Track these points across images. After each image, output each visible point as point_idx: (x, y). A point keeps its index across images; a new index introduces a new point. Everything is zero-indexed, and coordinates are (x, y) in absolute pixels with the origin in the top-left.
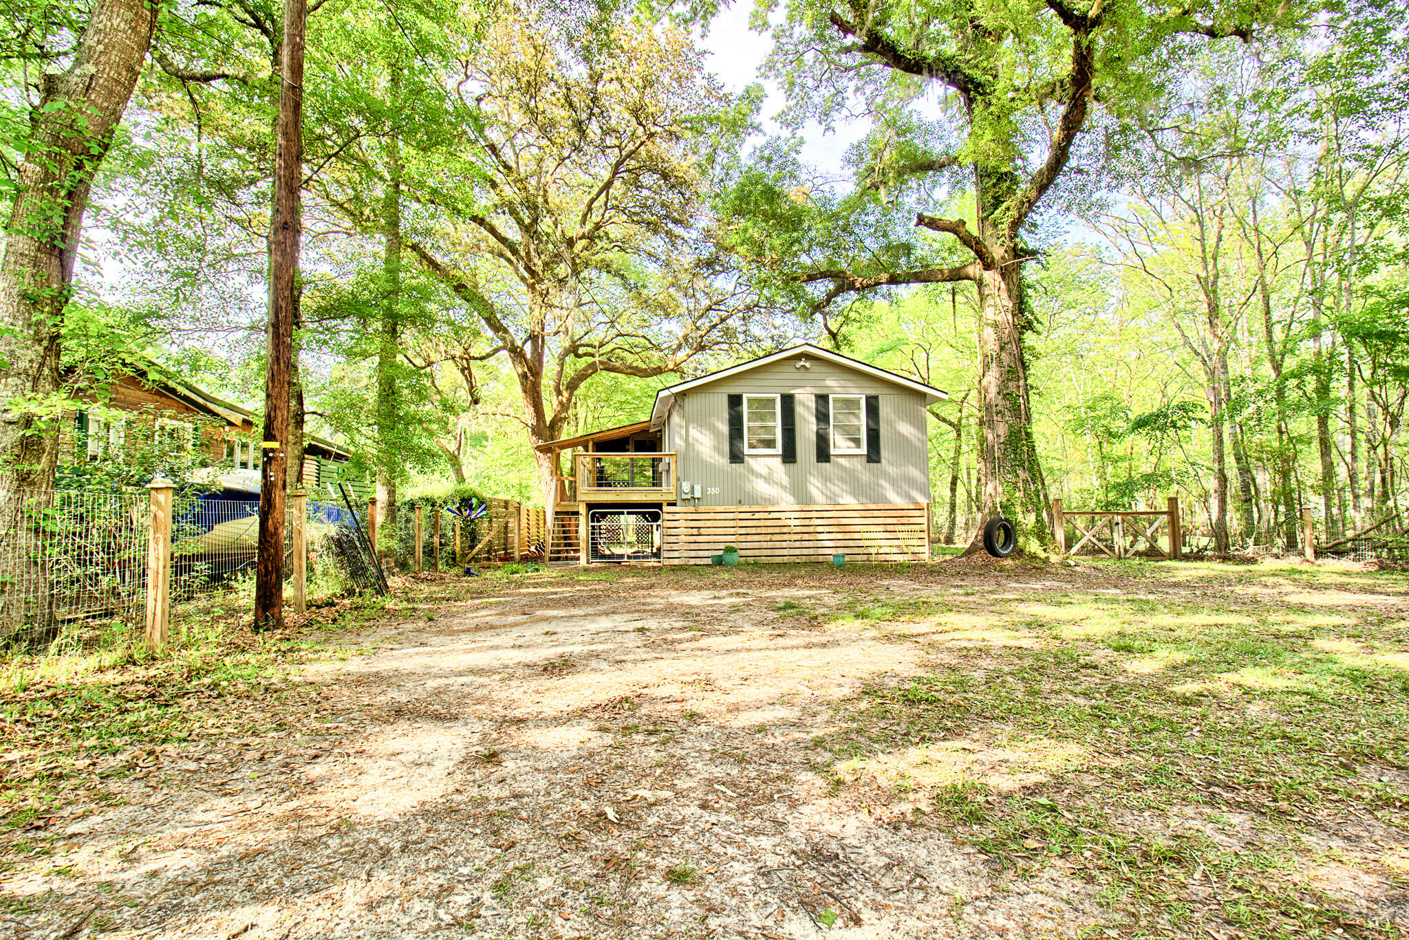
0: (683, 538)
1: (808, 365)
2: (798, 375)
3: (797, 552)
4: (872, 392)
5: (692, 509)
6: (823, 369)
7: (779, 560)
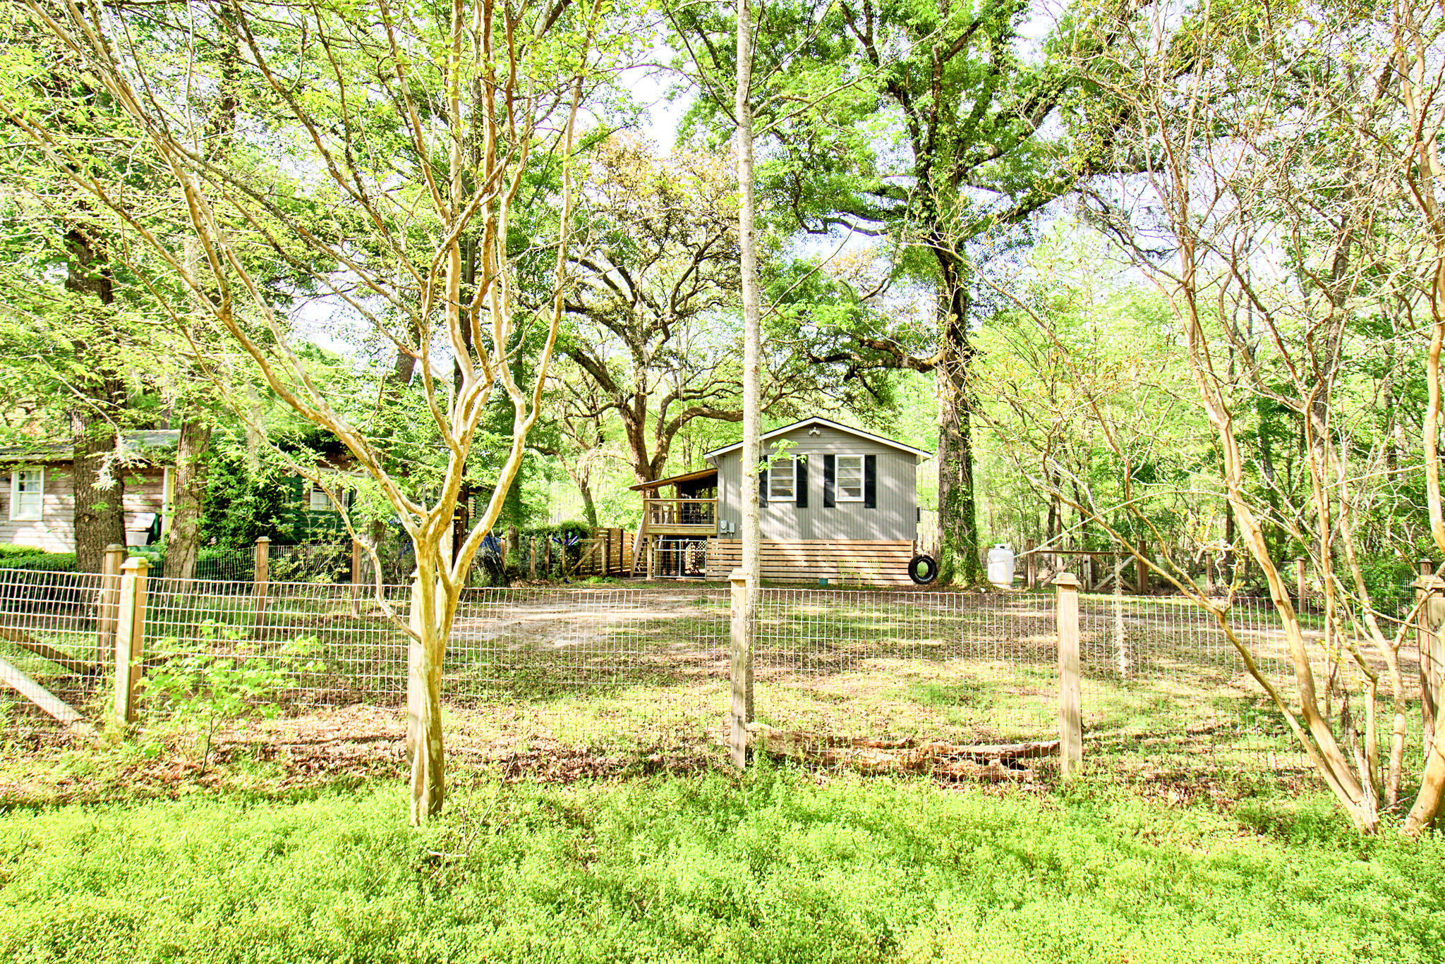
0: (721, 562)
1: (818, 432)
2: (812, 440)
3: (807, 575)
4: (871, 452)
5: (728, 540)
6: (831, 435)
7: (792, 581)
